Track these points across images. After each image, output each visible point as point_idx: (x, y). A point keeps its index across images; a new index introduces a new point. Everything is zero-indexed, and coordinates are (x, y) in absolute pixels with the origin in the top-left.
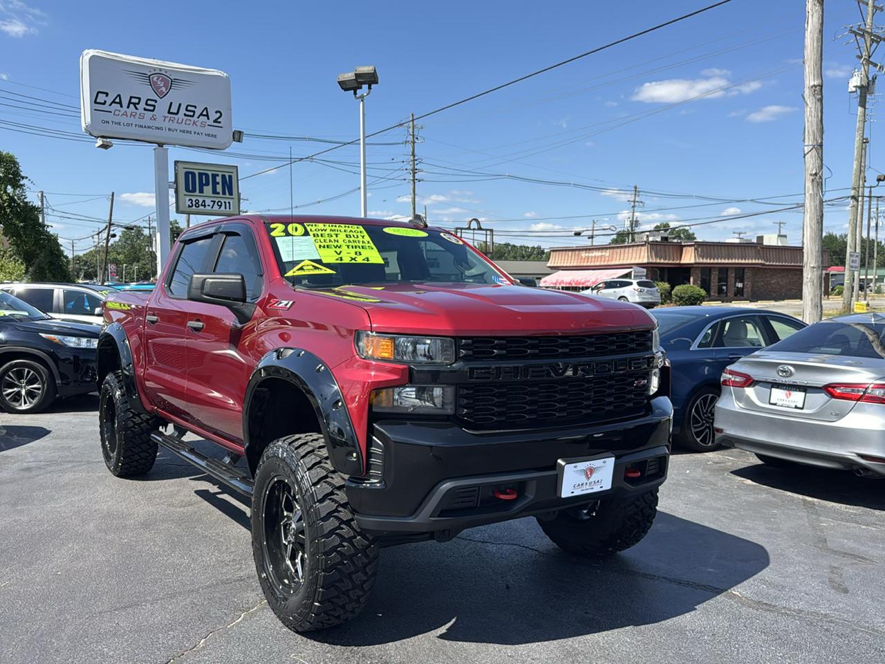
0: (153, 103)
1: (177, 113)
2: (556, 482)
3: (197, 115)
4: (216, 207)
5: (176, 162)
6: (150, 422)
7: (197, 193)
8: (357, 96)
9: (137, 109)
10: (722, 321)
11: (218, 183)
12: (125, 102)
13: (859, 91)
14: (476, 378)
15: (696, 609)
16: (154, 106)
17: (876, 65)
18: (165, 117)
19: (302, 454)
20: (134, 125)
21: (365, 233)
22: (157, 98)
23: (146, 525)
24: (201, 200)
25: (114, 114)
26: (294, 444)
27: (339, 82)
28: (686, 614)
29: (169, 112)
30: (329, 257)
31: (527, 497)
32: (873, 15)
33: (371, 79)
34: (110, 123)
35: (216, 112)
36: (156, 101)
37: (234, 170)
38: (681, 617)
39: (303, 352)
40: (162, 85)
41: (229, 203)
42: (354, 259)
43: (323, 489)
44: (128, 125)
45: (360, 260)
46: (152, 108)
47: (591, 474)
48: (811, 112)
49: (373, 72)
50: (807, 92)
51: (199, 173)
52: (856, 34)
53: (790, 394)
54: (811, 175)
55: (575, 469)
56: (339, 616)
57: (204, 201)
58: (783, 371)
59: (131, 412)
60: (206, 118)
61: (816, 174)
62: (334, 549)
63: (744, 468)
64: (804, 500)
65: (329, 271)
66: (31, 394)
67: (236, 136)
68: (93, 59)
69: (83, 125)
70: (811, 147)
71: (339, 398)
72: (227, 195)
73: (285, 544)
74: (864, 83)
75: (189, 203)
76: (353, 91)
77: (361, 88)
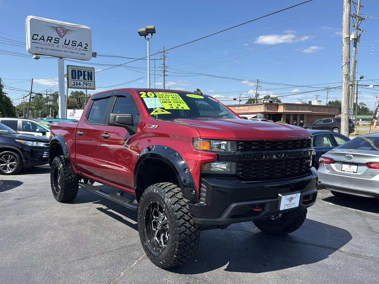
0: (58, 40)
1: (68, 44)
2: (278, 203)
3: (77, 45)
4: (85, 85)
5: (68, 66)
6: (75, 178)
7: (77, 79)
8: (146, 38)
9: (51, 42)
10: (315, 136)
11: (86, 75)
12: (46, 39)
13: (353, 40)
14: (246, 159)
15: (329, 257)
16: (58, 41)
17: (360, 30)
18: (63, 46)
19: (166, 191)
20: (49, 49)
21: (180, 97)
22: (59, 37)
23: (80, 223)
24: (78, 82)
25: (41, 44)
26: (161, 187)
27: (138, 32)
28: (325, 259)
29: (65, 44)
30: (167, 106)
31: (265, 210)
32: (360, 9)
33: (152, 31)
34: (39, 48)
35: (85, 44)
36: (59, 39)
37: (93, 70)
38: (324, 260)
39: (166, 147)
40: (62, 32)
41: (91, 84)
42: (178, 107)
43: (177, 206)
44: (47, 49)
45: (180, 108)
46: (57, 42)
47: (291, 200)
48: (345, 48)
49: (153, 28)
50: (344, 40)
51: (78, 71)
52: (353, 17)
53: (351, 166)
54: (345, 75)
55: (286, 198)
56: (183, 261)
57: (80, 83)
58: (348, 157)
59: (68, 174)
60: (81, 47)
61: (347, 75)
62: (183, 232)
63: (327, 198)
64: (357, 211)
65: (168, 113)
66: (11, 166)
67: (94, 55)
68: (32, 20)
69: (27, 49)
70: (345, 63)
71: (186, 167)
72: (90, 80)
73: (154, 230)
74: (356, 37)
75: (73, 83)
76: (144, 36)
77: (148, 35)
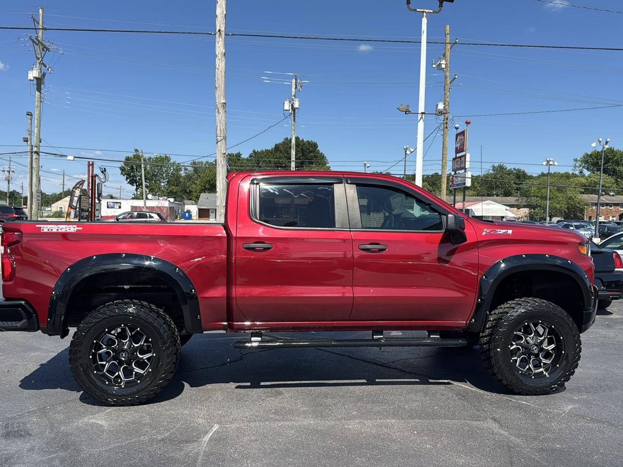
13: (36, 80)
17: (45, 66)
52: (33, 42)
70: (222, 138)
74: (39, 76)
